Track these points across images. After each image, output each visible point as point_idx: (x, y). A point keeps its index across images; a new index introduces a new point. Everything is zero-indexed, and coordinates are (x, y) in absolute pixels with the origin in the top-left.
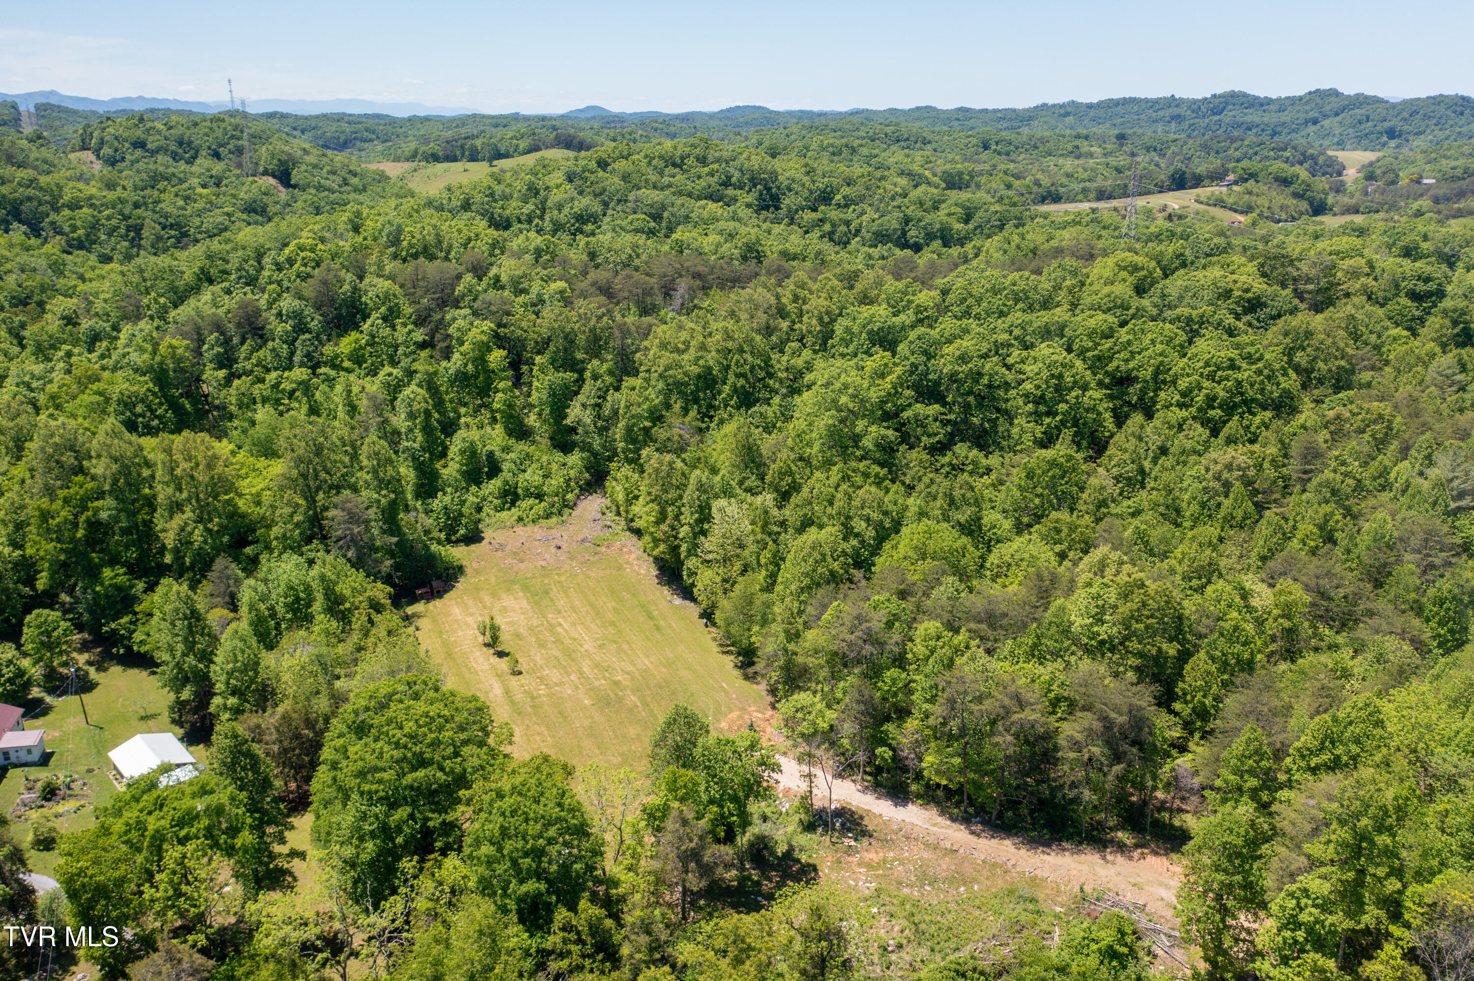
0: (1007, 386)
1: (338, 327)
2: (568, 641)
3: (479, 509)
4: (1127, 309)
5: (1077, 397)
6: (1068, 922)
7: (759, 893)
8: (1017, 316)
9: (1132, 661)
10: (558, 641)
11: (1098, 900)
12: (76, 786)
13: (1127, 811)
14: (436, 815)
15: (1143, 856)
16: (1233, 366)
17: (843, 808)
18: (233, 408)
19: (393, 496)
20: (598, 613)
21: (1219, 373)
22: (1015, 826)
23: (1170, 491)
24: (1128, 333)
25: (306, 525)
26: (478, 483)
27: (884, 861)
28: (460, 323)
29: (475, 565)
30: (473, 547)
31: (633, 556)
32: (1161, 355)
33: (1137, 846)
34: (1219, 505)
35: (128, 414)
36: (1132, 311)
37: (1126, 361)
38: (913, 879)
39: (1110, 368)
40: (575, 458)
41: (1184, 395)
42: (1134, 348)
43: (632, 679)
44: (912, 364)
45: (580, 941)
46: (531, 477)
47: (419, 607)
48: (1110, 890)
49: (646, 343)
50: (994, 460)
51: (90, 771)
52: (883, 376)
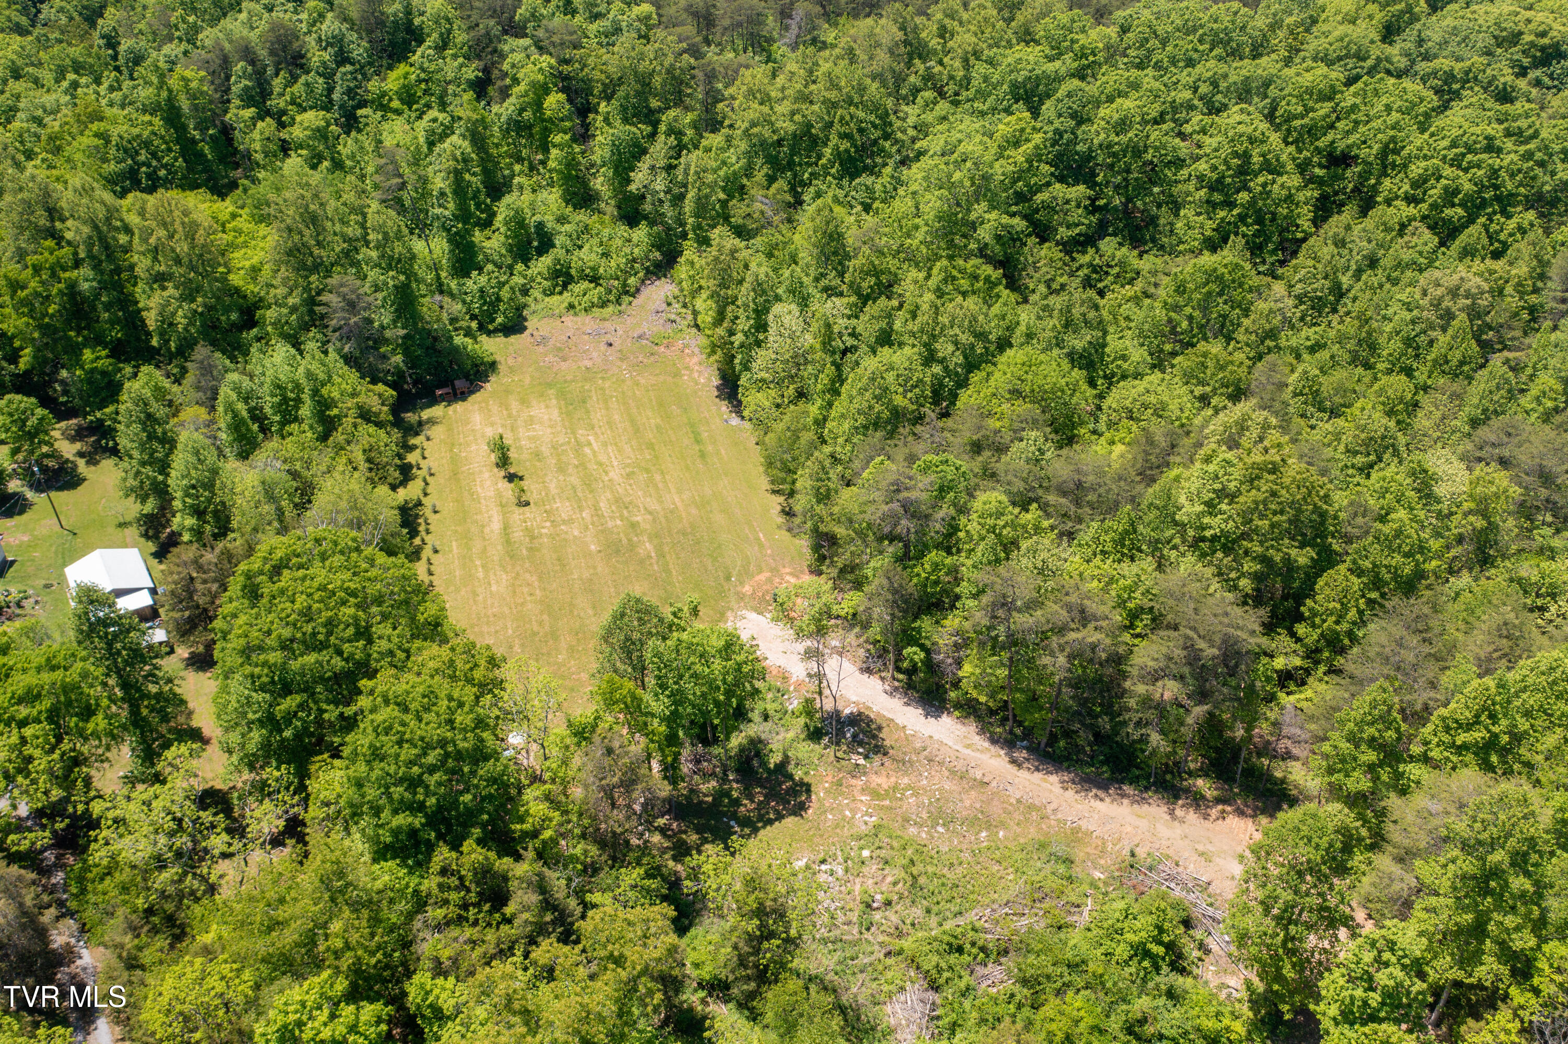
0: (1178, 163)
1: (390, 57)
2: (592, 466)
3: (525, 292)
4: (1364, 59)
5: (1264, 185)
6: (1106, 894)
7: (734, 816)
8: (1209, 67)
9: (1249, 566)
10: (582, 465)
11: (1150, 869)
12: (27, 604)
13: (1217, 750)
14: (332, 707)
15: (1223, 816)
16: (1491, 147)
17: (860, 714)
18: (259, 157)
19: (402, 278)
20: (637, 431)
21: (1469, 157)
22: (1068, 758)
23: (1367, 322)
24: (1355, 95)
25: (303, 309)
26: (526, 260)
27: (895, 788)
28: (517, 57)
29: (511, 361)
30: (513, 339)
31: (695, 360)
32: (1393, 128)
33: (1218, 801)
34: (1431, 343)
35: (130, 162)
36: (1369, 63)
37: (1348, 133)
38: (925, 815)
39: (1321, 143)
40: (641, 234)
41: (1415, 185)
42: (1361, 116)
43: (654, 520)
44: (1056, 131)
45: (462, 886)
46: (588, 256)
47: (436, 411)
48: (1168, 857)
49: (731, 91)
50: (1146, 264)
51: (47, 586)
52: (1017, 144)
